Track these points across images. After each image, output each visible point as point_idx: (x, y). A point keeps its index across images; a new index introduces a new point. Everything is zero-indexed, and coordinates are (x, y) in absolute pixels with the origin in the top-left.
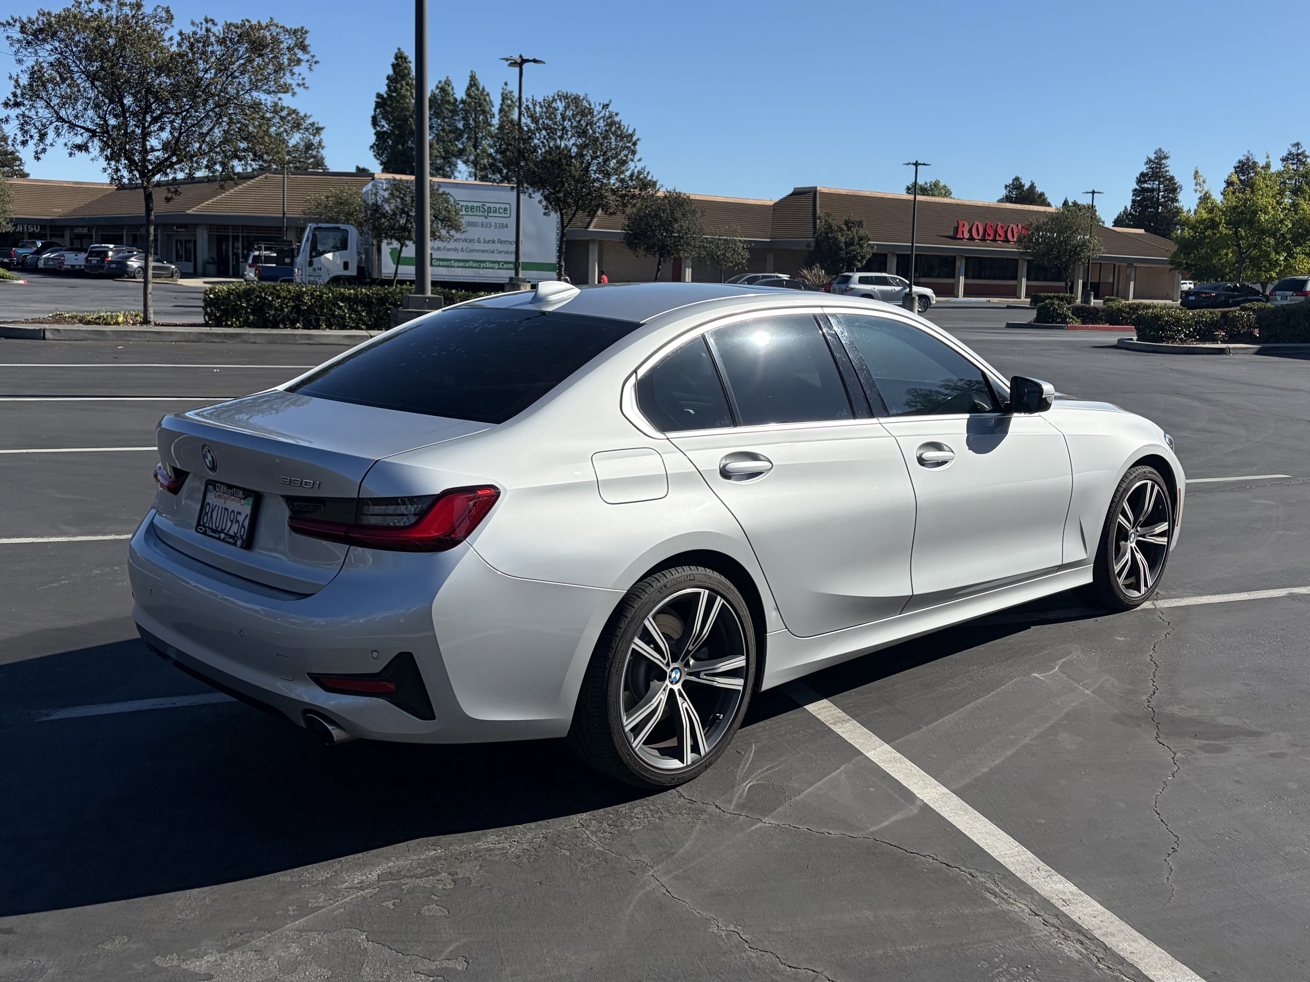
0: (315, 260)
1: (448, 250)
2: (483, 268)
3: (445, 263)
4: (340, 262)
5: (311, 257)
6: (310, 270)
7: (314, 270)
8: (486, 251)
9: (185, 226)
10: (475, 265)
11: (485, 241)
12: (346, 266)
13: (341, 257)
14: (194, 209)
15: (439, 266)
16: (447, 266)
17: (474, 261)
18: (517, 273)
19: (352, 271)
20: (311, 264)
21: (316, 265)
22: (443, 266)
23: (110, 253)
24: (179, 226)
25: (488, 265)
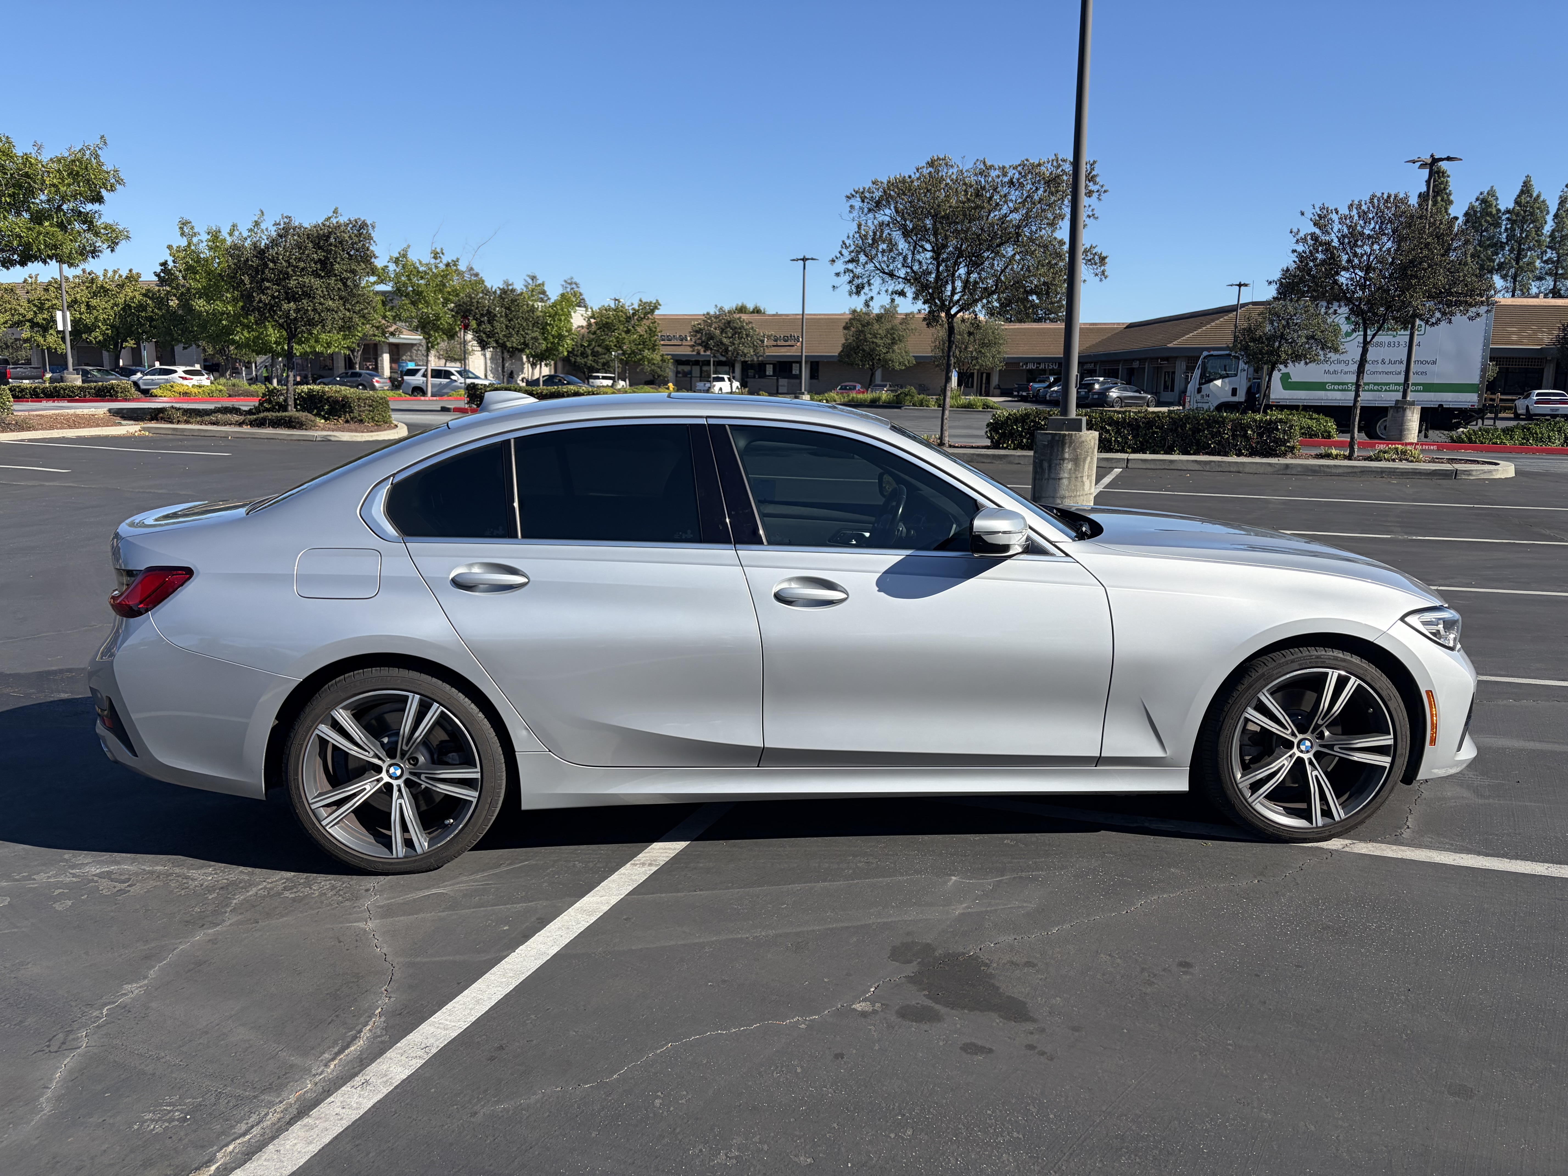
0: (1203, 387)
1: (1346, 373)
2: (1386, 391)
3: (1340, 387)
4: (1228, 389)
5: (1200, 384)
6: (1199, 397)
7: (1202, 396)
8: (1391, 373)
9: (1167, 359)
10: (1376, 388)
11: (1390, 362)
12: (1234, 392)
13: (1230, 383)
14: (1174, 343)
15: (1334, 390)
16: (1342, 390)
17: (1375, 384)
18: (1405, 395)
19: (1241, 397)
20: (1199, 391)
21: (1203, 393)
22: (1339, 390)
23: (1097, 386)
24: (1163, 359)
25: (1392, 387)
